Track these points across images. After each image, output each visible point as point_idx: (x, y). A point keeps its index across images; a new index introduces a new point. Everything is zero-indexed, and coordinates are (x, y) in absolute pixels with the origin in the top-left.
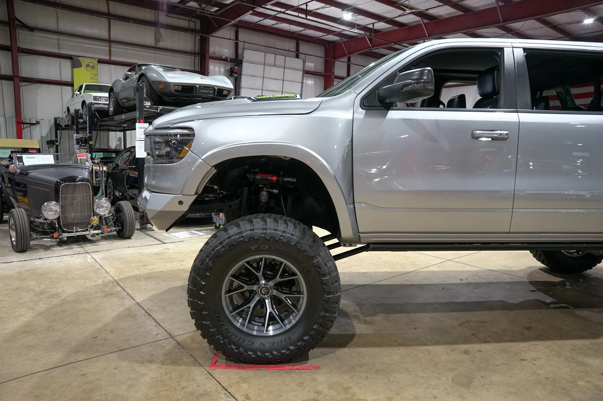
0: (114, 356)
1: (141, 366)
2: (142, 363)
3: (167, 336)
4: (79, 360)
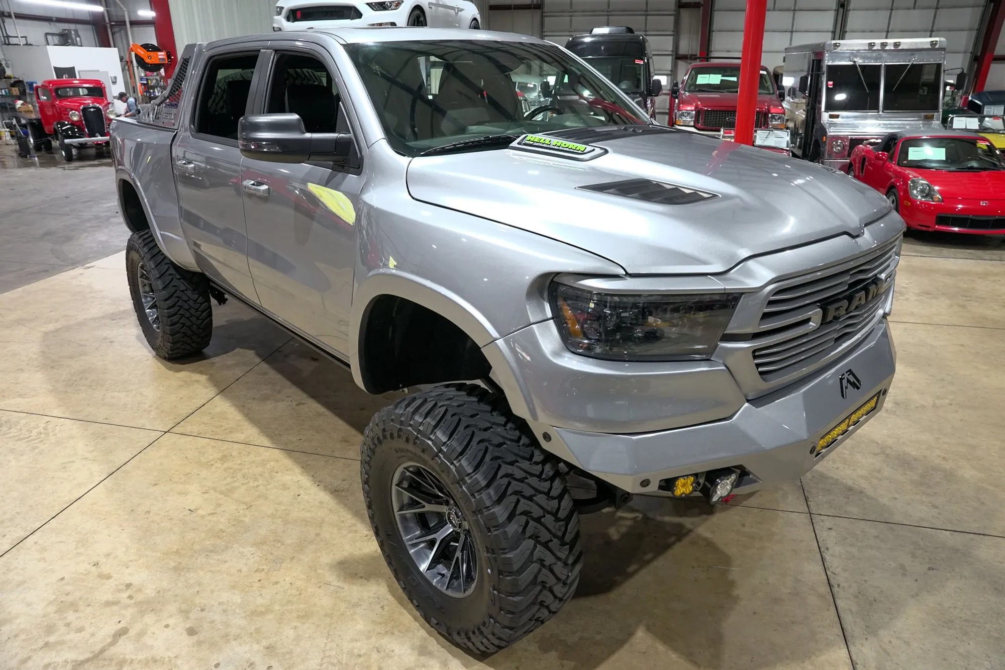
0: (898, 518)
1: (864, 488)
2: (861, 492)
3: (816, 519)
4: (948, 533)
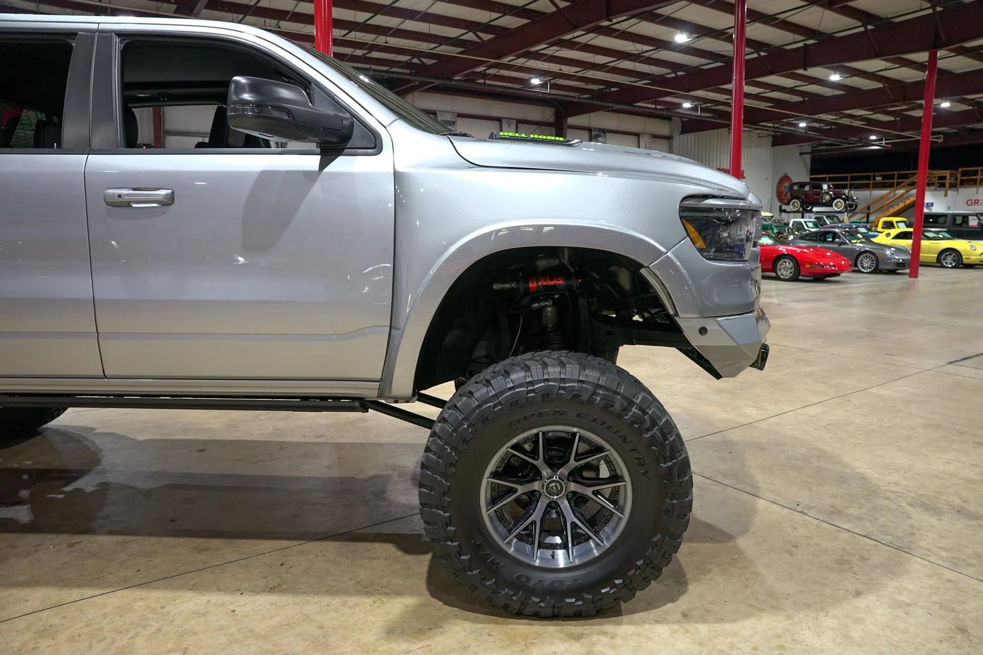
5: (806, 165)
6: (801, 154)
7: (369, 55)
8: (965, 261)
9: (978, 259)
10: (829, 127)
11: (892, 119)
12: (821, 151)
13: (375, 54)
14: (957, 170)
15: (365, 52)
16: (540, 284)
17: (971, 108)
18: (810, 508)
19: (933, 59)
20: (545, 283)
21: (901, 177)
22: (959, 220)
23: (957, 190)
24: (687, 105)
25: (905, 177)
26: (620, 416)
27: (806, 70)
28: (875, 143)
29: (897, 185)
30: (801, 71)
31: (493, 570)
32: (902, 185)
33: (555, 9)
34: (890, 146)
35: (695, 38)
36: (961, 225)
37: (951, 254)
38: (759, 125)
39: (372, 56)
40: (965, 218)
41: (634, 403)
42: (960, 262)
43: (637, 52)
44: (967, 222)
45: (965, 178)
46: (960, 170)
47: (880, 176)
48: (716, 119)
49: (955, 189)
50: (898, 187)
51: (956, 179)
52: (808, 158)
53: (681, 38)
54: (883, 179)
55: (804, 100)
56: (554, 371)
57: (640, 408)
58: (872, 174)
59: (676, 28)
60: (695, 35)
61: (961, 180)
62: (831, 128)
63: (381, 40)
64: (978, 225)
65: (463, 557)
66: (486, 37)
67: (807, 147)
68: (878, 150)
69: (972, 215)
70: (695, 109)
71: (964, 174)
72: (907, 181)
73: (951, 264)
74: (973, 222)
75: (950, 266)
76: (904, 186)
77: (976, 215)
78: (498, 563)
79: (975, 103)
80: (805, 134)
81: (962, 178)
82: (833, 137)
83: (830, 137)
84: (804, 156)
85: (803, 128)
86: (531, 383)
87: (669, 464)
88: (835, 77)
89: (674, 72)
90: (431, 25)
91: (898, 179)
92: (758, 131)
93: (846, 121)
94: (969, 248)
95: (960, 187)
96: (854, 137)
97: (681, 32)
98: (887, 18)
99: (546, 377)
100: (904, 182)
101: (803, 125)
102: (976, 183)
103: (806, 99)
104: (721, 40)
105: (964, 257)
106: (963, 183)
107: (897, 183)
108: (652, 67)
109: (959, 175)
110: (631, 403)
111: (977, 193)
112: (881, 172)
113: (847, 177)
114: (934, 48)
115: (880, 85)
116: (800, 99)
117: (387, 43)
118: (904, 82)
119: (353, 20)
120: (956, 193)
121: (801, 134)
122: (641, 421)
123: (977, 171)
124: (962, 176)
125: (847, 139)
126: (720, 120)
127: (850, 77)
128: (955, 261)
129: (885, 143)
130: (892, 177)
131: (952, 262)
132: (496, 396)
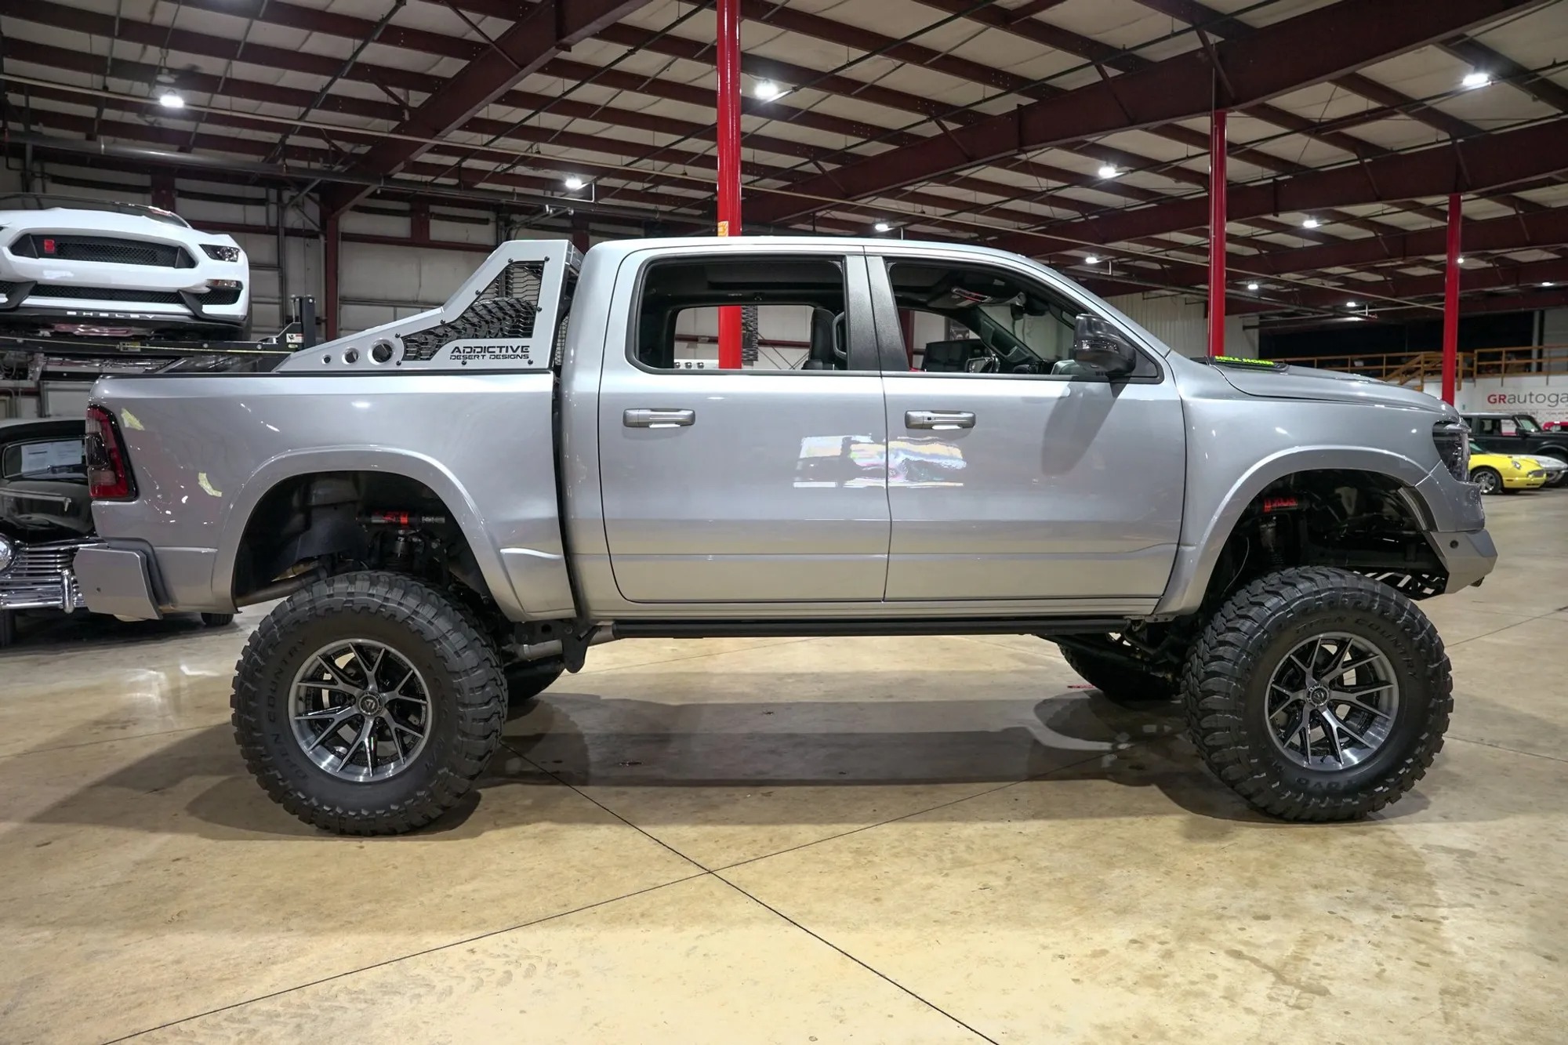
5: (1252, 344)
6: (1245, 328)
7: (653, 190)
8: (1507, 485)
9: (1523, 482)
10: (1290, 290)
11: (1381, 278)
12: (1275, 323)
13: (663, 189)
14: (1473, 352)
15: (647, 185)
16: (1275, 505)
17: (1491, 265)
18: (1498, 742)
19: (1455, 205)
20: (1279, 505)
21: (1390, 361)
22: (1488, 426)
23: (1474, 381)
24: (1092, 260)
25: (1398, 361)
26: (1394, 621)
27: (1277, 216)
28: (1353, 311)
29: (1387, 374)
30: (1270, 217)
31: (1276, 774)
32: (1395, 373)
33: (942, 132)
34: (1375, 317)
35: (1127, 173)
36: (1490, 432)
37: (1485, 474)
38: (1194, 289)
39: (659, 191)
40: (1496, 422)
41: (1405, 609)
42: (1500, 486)
43: (1039, 190)
44: (1499, 429)
45: (1485, 363)
46: (1476, 351)
47: (1361, 359)
48: (1132, 279)
49: (1471, 379)
50: (1389, 376)
51: (1471, 365)
52: (1255, 334)
53: (1108, 172)
54: (1365, 365)
55: (1261, 253)
56: (1336, 581)
57: (1410, 613)
58: (1349, 357)
59: (1101, 158)
60: (1127, 168)
61: (1479, 366)
62: (1293, 292)
63: (676, 170)
64: (1516, 433)
65: (1252, 761)
66: (829, 167)
67: (1253, 319)
68: (1359, 322)
69: (1506, 418)
70: (1103, 265)
71: (1481, 357)
72: (1402, 367)
73: (1486, 488)
74: (1508, 428)
75: (1485, 491)
76: (1398, 375)
77: (1513, 418)
78: (1281, 767)
79: (1496, 259)
80: (1257, 301)
81: (1480, 363)
82: (1296, 304)
83: (1292, 304)
84: (1251, 331)
85: (1253, 292)
86: (1318, 592)
87: (1436, 665)
88: (1311, 224)
89: (1083, 216)
90: (756, 151)
91: (1387, 364)
92: (1185, 296)
93: (1315, 282)
94: (1511, 466)
95: (1478, 377)
96: (1327, 304)
97: (1107, 164)
98: (1392, 151)
99: (1330, 586)
100: (1396, 369)
101: (1253, 287)
102: (1499, 372)
103: (1264, 252)
104: (1160, 174)
105: (1504, 479)
106: (1483, 371)
107: (1387, 370)
108: (1055, 209)
109: (1475, 359)
110: (1403, 609)
111: (1502, 385)
112: (1361, 354)
113: (1313, 361)
114: (1456, 191)
115: (1371, 234)
116: (1254, 252)
117: (685, 174)
118: (1405, 231)
119: (651, 144)
120: (1472, 384)
121: (1252, 300)
122: (1413, 626)
123: (1500, 353)
124: (1479, 360)
125: (1316, 308)
126: (1139, 281)
127: (1332, 223)
128: (1492, 485)
129: (1369, 313)
130: (1379, 361)
131: (1488, 486)
132: (1288, 605)
